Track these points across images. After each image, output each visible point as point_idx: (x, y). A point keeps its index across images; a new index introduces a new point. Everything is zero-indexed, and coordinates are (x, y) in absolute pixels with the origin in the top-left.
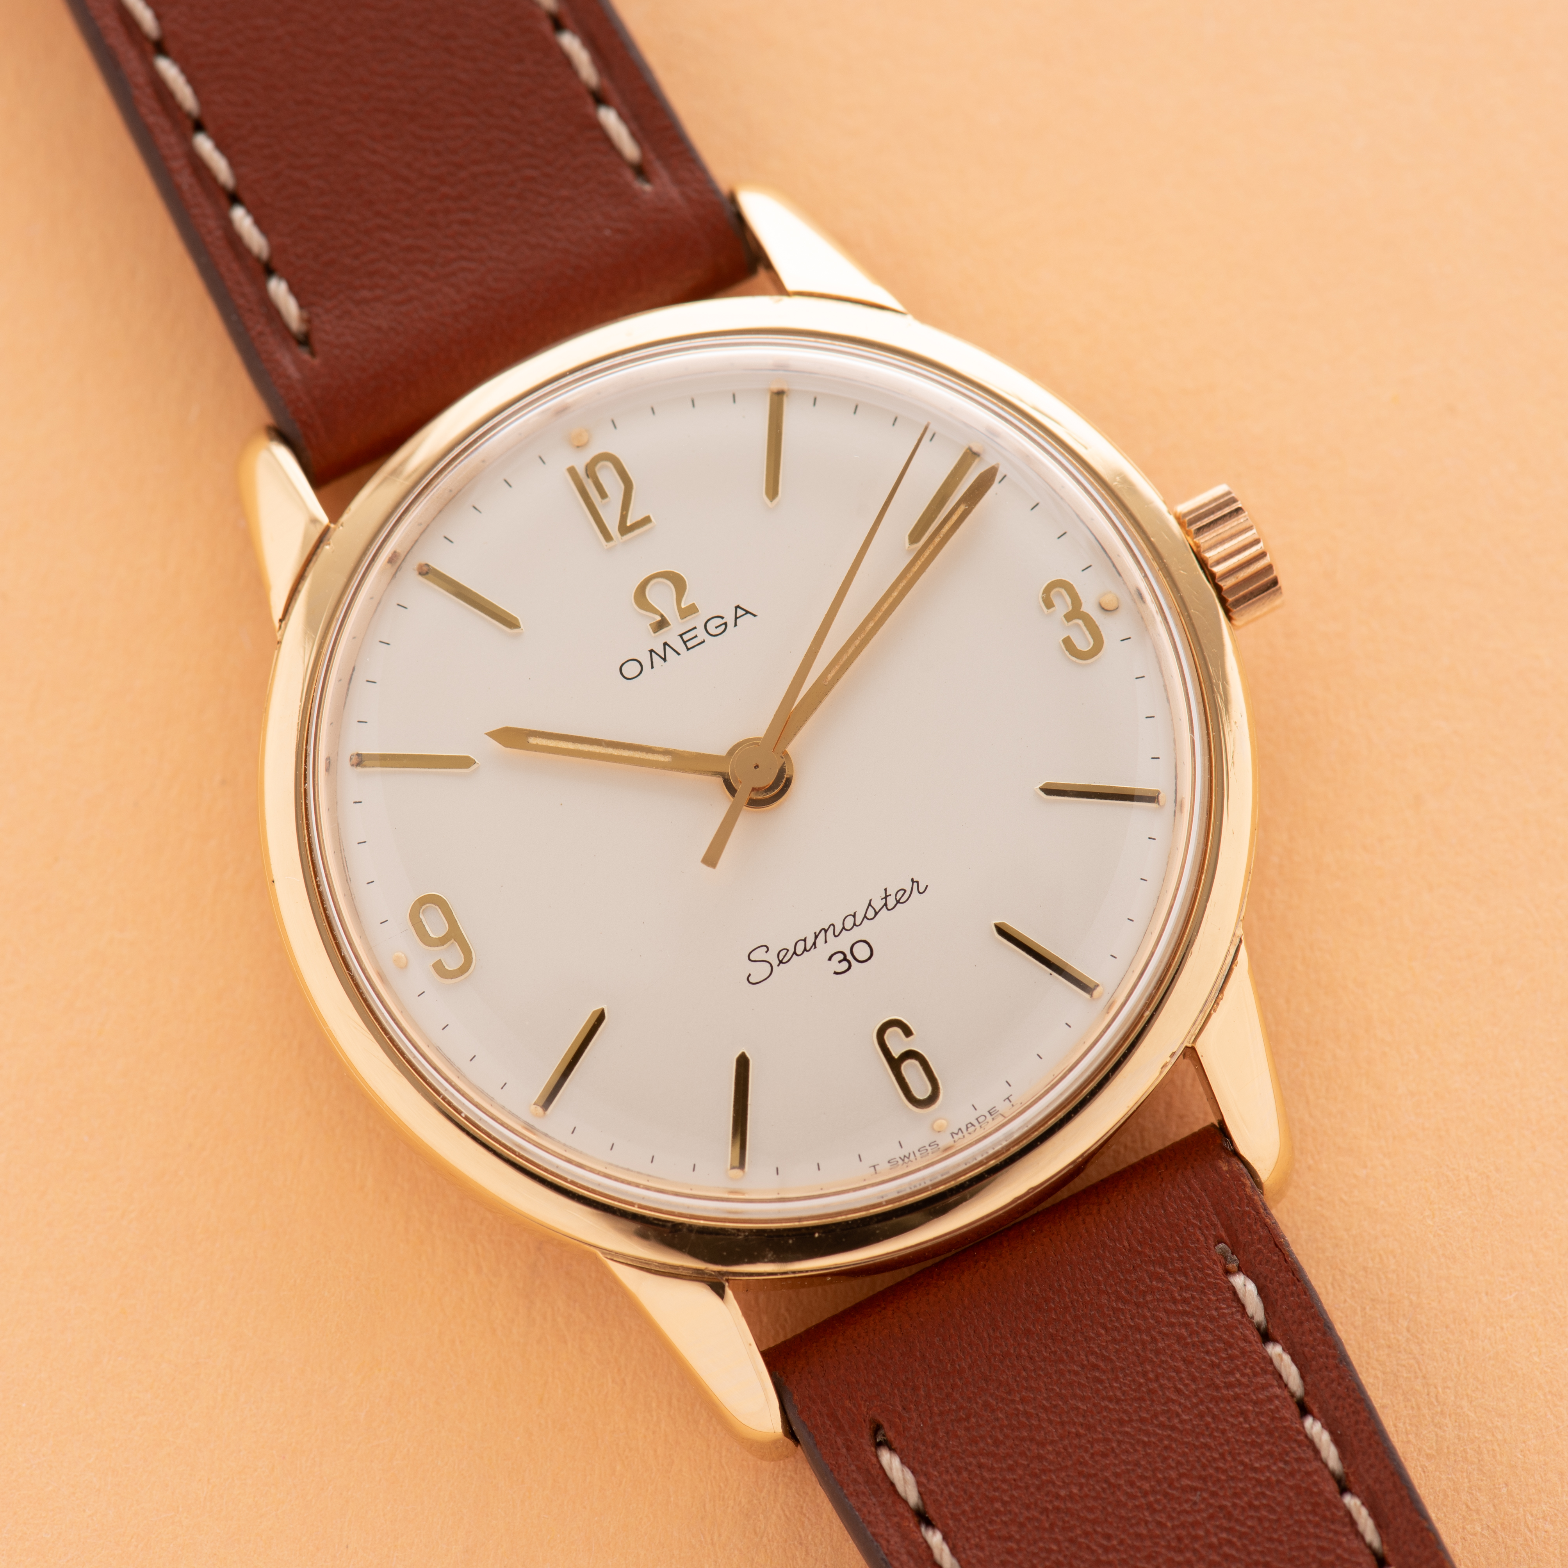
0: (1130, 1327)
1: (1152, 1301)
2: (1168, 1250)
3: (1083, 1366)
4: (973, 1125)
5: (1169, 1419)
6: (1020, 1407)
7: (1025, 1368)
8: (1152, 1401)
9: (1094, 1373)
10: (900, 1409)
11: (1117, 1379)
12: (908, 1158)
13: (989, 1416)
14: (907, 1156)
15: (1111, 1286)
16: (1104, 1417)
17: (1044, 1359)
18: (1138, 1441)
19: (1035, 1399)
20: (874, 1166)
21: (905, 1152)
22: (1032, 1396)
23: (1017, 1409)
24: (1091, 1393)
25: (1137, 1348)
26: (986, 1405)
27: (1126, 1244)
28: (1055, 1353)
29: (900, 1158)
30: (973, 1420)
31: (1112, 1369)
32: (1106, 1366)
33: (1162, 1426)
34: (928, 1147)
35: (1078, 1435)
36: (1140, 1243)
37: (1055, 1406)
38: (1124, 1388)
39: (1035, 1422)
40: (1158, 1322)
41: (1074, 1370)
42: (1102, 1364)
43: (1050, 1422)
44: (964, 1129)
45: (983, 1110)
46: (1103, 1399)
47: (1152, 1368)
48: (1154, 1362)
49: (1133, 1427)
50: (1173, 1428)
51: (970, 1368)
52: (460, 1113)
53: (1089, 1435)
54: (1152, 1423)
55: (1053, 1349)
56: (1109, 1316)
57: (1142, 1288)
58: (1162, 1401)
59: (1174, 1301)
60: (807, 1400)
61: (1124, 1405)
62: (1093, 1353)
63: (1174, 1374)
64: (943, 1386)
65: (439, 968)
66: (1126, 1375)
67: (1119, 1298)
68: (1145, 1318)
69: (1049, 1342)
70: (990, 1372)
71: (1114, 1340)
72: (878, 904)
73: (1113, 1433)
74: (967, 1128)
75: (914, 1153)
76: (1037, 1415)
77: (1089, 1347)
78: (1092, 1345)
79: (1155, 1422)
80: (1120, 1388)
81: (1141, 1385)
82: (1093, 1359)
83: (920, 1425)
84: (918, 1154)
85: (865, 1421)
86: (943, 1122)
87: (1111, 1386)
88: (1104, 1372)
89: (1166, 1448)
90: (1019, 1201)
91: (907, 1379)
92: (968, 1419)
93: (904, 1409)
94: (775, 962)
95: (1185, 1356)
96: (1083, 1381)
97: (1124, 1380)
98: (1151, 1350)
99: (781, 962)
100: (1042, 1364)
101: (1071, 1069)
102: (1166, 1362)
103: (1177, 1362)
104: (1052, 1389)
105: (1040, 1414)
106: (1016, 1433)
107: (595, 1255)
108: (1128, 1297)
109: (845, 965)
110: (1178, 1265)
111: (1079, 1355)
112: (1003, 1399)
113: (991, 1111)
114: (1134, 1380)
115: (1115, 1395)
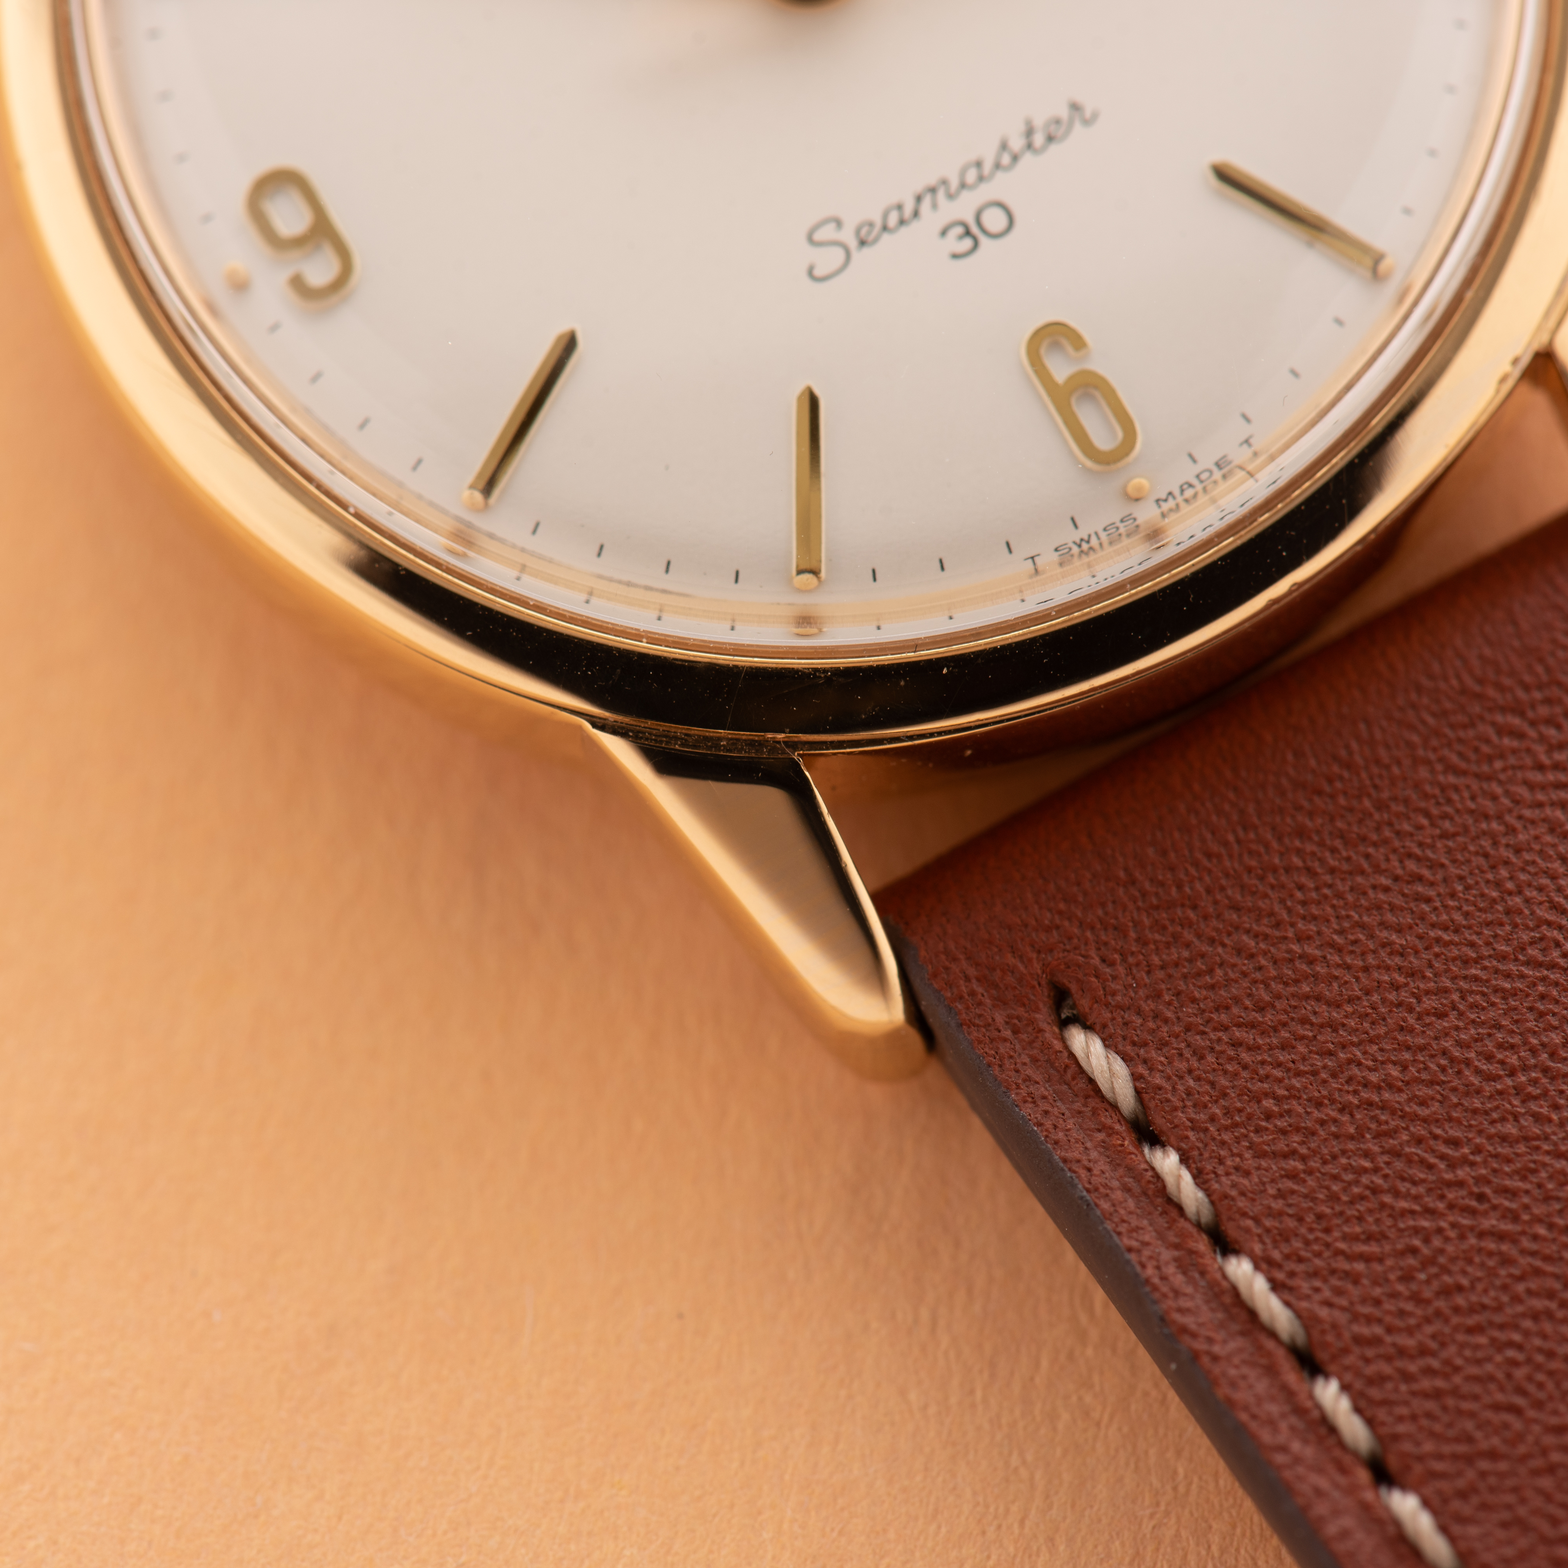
0: (1471, 812)
1: (1504, 770)
2: (1527, 688)
3: (1396, 879)
4: (1191, 486)
5: (1543, 950)
6: (1296, 948)
7: (1301, 887)
8: (1516, 926)
9: (1415, 888)
10: (1096, 961)
11: (1453, 895)
12: (1088, 542)
13: (1244, 965)
14: (1086, 538)
15: (1435, 750)
16: (1437, 955)
17: (1332, 871)
18: (1496, 990)
19: (1319, 933)
20: (1032, 558)
21: (1083, 533)
22: (1315, 929)
23: (1289, 951)
24: (1413, 919)
25: (1483, 843)
26: (1239, 951)
27: (1454, 682)
28: (1348, 859)
29: (1075, 543)
30: (1219, 972)
31: (1445, 880)
32: (1434, 875)
33: (1531, 963)
34: (1118, 524)
35: (1396, 987)
36: (1481, 681)
37: (1355, 942)
38: (1466, 908)
39: (1320, 969)
40: (1517, 802)
41: (1381, 885)
42: (1426, 873)
43: (1348, 967)
44: (1177, 492)
45: (1207, 461)
46: (1433, 926)
47: (1509, 873)
48: (1512, 864)
49: (1485, 968)
50: (1552, 966)
51: (1209, 891)
52: (344, 506)
53: (1412, 985)
54: (1516, 959)
55: (1344, 854)
56: (1434, 796)
57: (1486, 749)
58: (1531, 924)
59: (1541, 767)
60: (943, 957)
61: (1467, 934)
62: (1410, 855)
63: (1545, 881)
64: (1167, 923)
65: (298, 283)
66: (1468, 888)
67: (1450, 768)
68: (1494, 798)
69: (1338, 843)
70: (1243, 896)
71: (1445, 836)
72: (1017, 143)
73: (1454, 979)
74: (1182, 491)
75: (1096, 534)
76: (1325, 957)
77: (1404, 847)
78: (1408, 844)
79: (1521, 957)
80: (1460, 908)
81: (1494, 901)
82: (1411, 865)
83: (1131, 985)
84: (1103, 535)
85: (1039, 984)
86: (1144, 482)
87: (1445, 907)
88: (1432, 884)
89: (1543, 997)
90: (1276, 607)
91: (1106, 913)
92: (1211, 971)
93: (1103, 961)
94: (853, 243)
95: (1563, 851)
96: (1399, 901)
97: (1464, 894)
98: (1507, 846)
99: (863, 243)
100: (1328, 878)
101: (1349, 387)
102: (1534, 862)
103: (1551, 862)
104: (1348, 916)
105: (1329, 957)
106: (1292, 989)
107: (580, 728)
108: (1463, 765)
109: (968, 243)
110: (1544, 711)
111: (1388, 860)
112: (1266, 937)
113: (1221, 463)
114: (1483, 895)
115: (1453, 921)
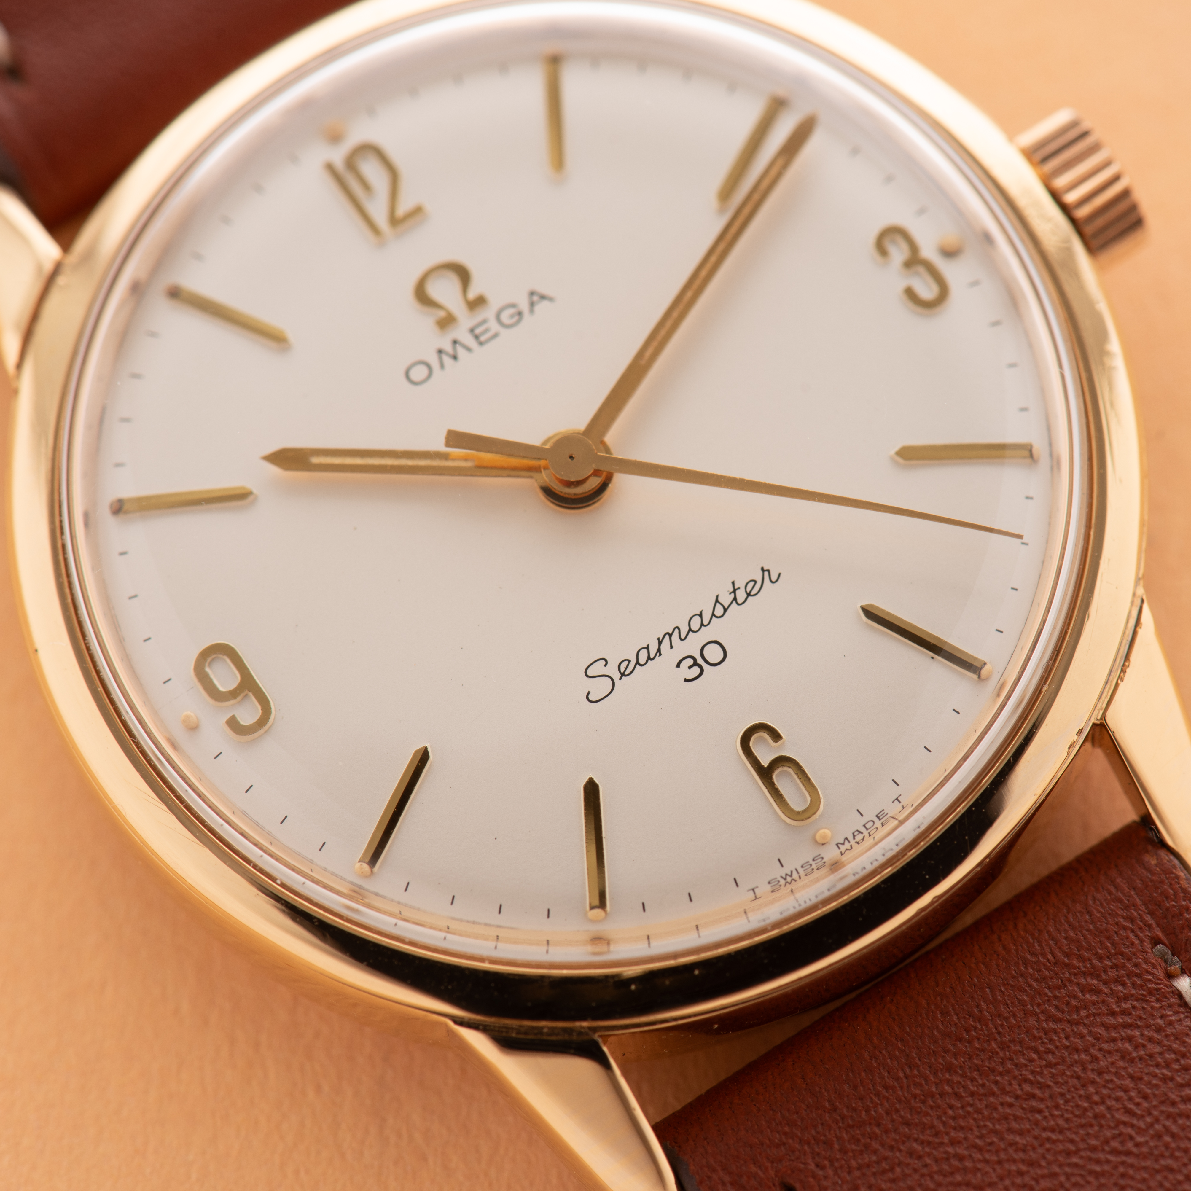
0: (1067, 1047)
1: (1087, 1017)
2: (1100, 958)
3: (1017, 1097)
4: (860, 832)
5: (1122, 1143)
6: (950, 1150)
7: (951, 1107)
8: (1101, 1126)
9: (1030, 1103)
10: (812, 1167)
11: (1057, 1107)
12: (791, 876)
13: (915, 1164)
14: (789, 874)
15: (1039, 1005)
16: (1048, 1150)
17: (972, 1094)
18: (1091, 1172)
19: (966, 1139)
20: (753, 890)
21: (787, 870)
22: (963, 1136)
23: (946, 1152)
24: (1030, 1125)
25: (1076, 1069)
26: (911, 1153)
27: (1050, 957)
28: (983, 1085)
29: (782, 877)
30: (898, 1170)
31: (1051, 1097)
32: (1043, 1093)
33: (1115, 1152)
34: (811, 862)
35: (1021, 1173)
36: (1067, 955)
37: (991, 1144)
38: (1066, 1116)
39: (968, 1164)
40: (1098, 1039)
41: (1007, 1102)
42: (1038, 1092)
43: (987, 1162)
44: (850, 838)
45: (870, 814)
46: (1044, 1129)
47: (1095, 1089)
48: (1097, 1082)
49: (1081, 1157)
50: (1128, 1153)
51: (887, 1113)
52: (274, 880)
53: (1032, 1172)
54: (1103, 1150)
55: (980, 1082)
56: (1040, 1038)
57: (1074, 1003)
58: (1112, 1124)
59: (1113, 1014)
60: (706, 1169)
61: (1069, 1134)
62: (1026, 1080)
63: (1120, 1094)
64: (860, 1137)
65: (233, 724)
66: (1067, 1101)
67: (1050, 1018)
68: (1082, 1037)
69: (975, 1074)
70: (911, 1115)
71: (1049, 1065)
72: (726, 599)
73: (1061, 1166)
74: (854, 836)
75: (796, 870)
76: (970, 1156)
77: (1021, 1075)
78: (1024, 1072)
79: (1107, 1148)
80: (1062, 1116)
81: (1085, 1110)
82: (1027, 1087)
83: (837, 1183)
84: (801, 871)
85: (774, 1185)
86: (827, 832)
87: (1052, 1115)
88: (1042, 1100)
89: (1123, 1175)
90: (923, 913)
91: (818, 1133)
92: (892, 1169)
93: (817, 1166)
94: (616, 676)
95: (1132, 1072)
96: (1019, 1113)
97: (1065, 1106)
98: (1093, 1070)
99: (623, 675)
100: (970, 1100)
101: (965, 758)
102: (1112, 1081)
103: (1123, 1080)
104: (985, 1126)
105: (973, 1155)
106: (949, 1179)
107: (446, 1025)
108: (1059, 1015)
109: (696, 671)
110: (1113, 973)
111: (1010, 1084)
112: (929, 1143)
113: (879, 815)
114: (1077, 1106)
115: (1058, 1125)
